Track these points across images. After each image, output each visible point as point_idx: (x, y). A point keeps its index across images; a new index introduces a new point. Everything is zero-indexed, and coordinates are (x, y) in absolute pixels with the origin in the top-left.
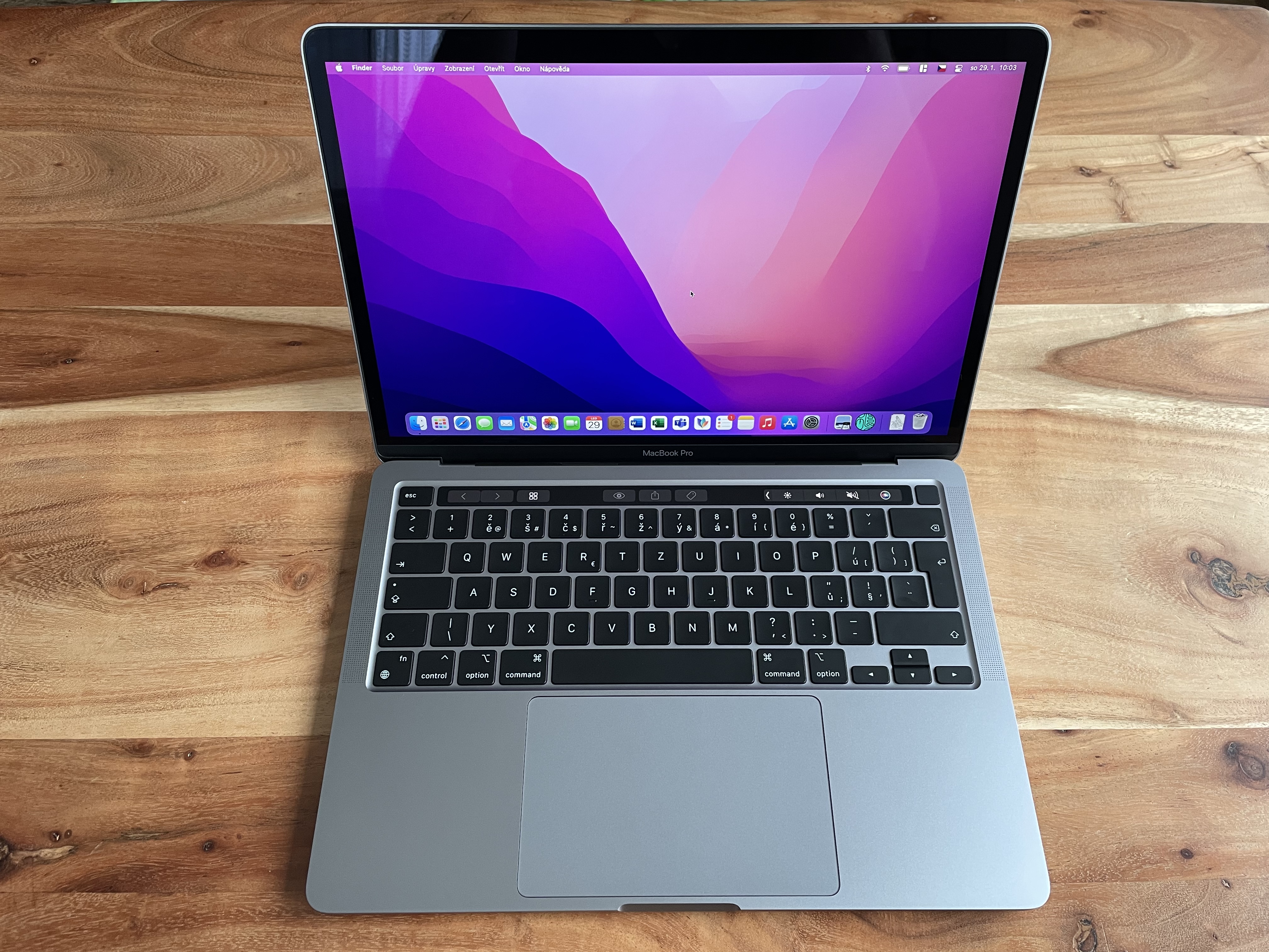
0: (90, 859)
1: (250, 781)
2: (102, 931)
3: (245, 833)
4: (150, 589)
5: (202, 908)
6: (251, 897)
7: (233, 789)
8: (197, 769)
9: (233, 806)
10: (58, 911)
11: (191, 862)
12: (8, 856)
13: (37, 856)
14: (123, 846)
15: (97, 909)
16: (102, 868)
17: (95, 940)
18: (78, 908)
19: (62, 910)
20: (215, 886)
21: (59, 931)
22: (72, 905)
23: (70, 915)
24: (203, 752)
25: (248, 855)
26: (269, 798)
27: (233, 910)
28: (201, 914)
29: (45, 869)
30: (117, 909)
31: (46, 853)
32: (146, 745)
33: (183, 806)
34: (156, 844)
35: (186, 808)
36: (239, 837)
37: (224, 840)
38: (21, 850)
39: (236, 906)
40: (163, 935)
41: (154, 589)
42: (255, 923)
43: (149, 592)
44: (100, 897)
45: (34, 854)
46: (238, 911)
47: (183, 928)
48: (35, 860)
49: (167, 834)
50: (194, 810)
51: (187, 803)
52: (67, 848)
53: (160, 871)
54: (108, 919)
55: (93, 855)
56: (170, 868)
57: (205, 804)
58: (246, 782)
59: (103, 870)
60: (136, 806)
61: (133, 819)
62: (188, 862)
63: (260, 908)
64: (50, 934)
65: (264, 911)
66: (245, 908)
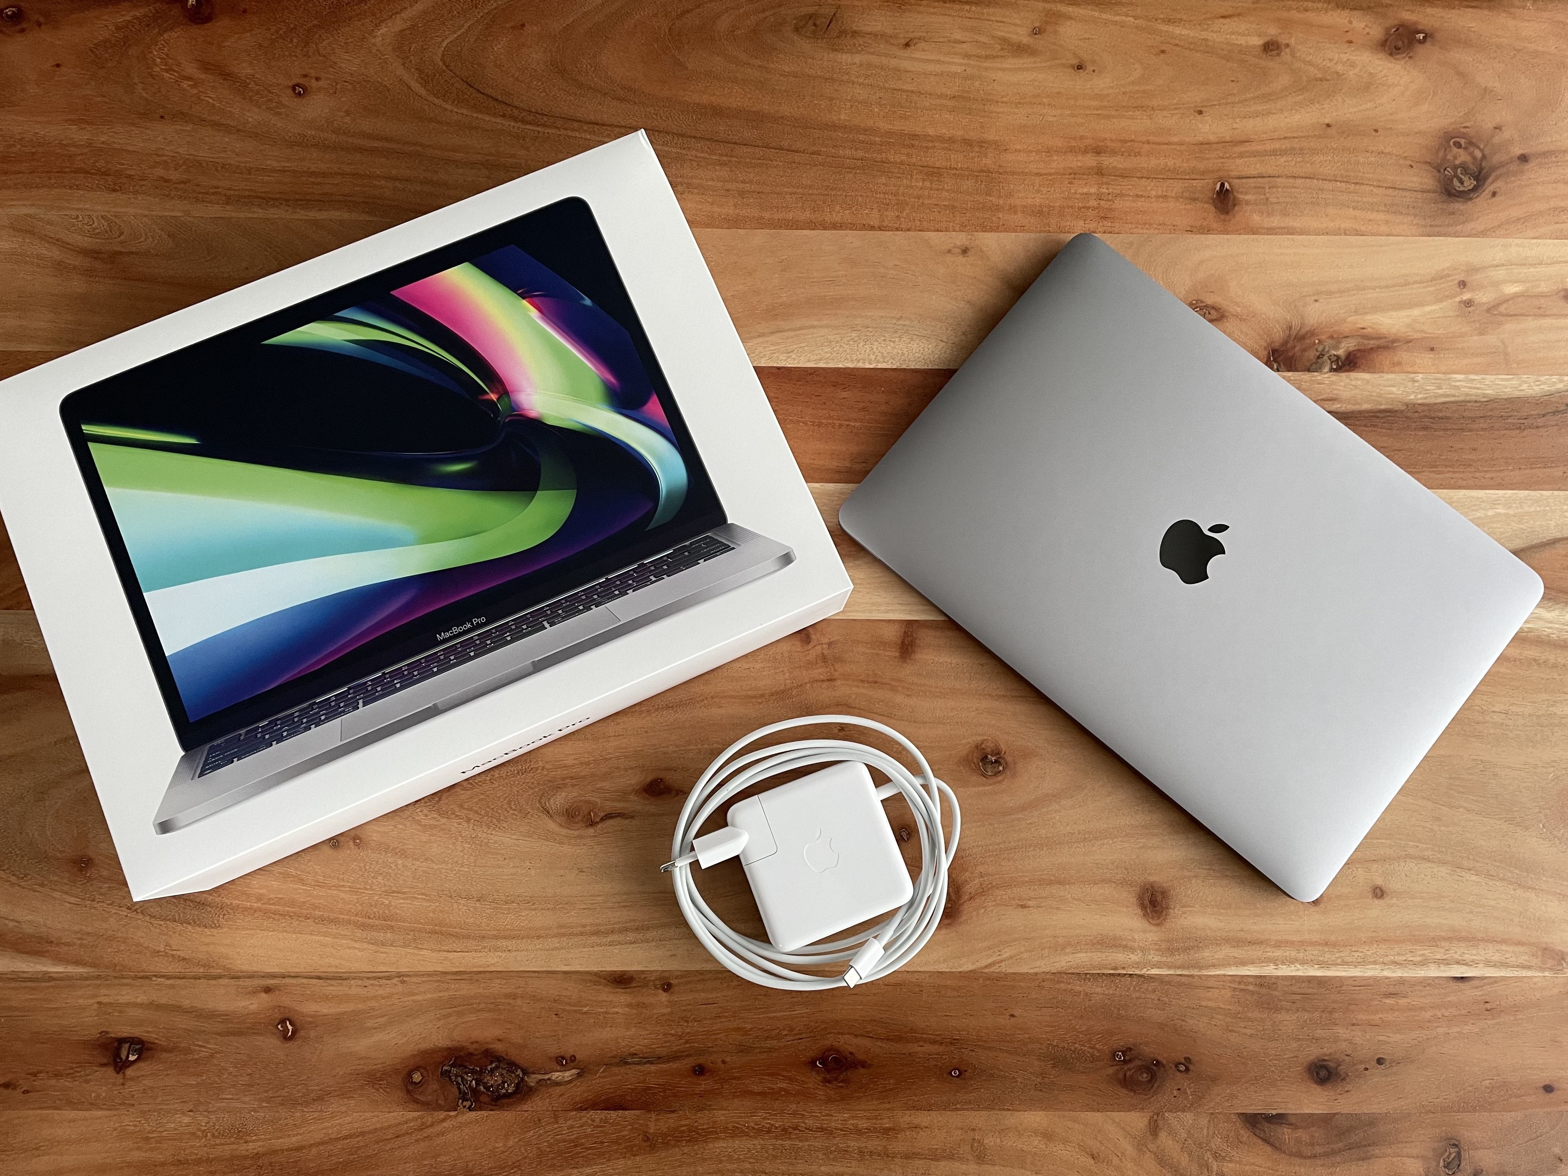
0: (598, 1081)
1: (725, 1012)
2: (620, 1144)
3: (728, 1059)
4: (598, 820)
5: (703, 1124)
6: (743, 1115)
7: (711, 1019)
8: (676, 999)
9: (715, 1034)
10: (578, 1127)
11: (686, 1084)
12: (522, 1079)
13: (549, 1079)
14: (623, 1070)
15: (612, 1125)
16: (609, 1089)
17: (616, 1151)
18: (595, 1124)
19: (582, 1126)
20: (710, 1106)
21: (582, 1144)
22: (590, 1122)
23: (590, 1130)
24: (679, 984)
25: (735, 1078)
26: (745, 1028)
27: (730, 1126)
28: (703, 1129)
29: (558, 1090)
30: (629, 1125)
31: (556, 1076)
32: (626, 977)
33: (670, 1034)
34: (653, 1068)
35: (673, 1035)
36: (724, 1062)
37: (712, 1065)
38: (534, 1073)
39: (732, 1122)
40: (674, 1147)
41: (602, 820)
42: (750, 1137)
43: (597, 823)
44: (613, 1115)
45: (546, 1077)
46: (734, 1127)
47: (689, 1141)
48: (549, 1082)
49: (659, 1059)
50: (680, 1037)
51: (673, 1032)
52: (574, 1071)
53: (661, 1092)
54: (623, 1133)
55: (599, 1077)
56: (669, 1089)
57: (689, 1033)
58: (721, 1013)
59: (611, 1091)
60: (628, 1033)
61: (628, 1045)
62: (683, 1084)
63: (752, 1124)
64: (576, 1146)
65: (757, 1127)
66: (739, 1124)
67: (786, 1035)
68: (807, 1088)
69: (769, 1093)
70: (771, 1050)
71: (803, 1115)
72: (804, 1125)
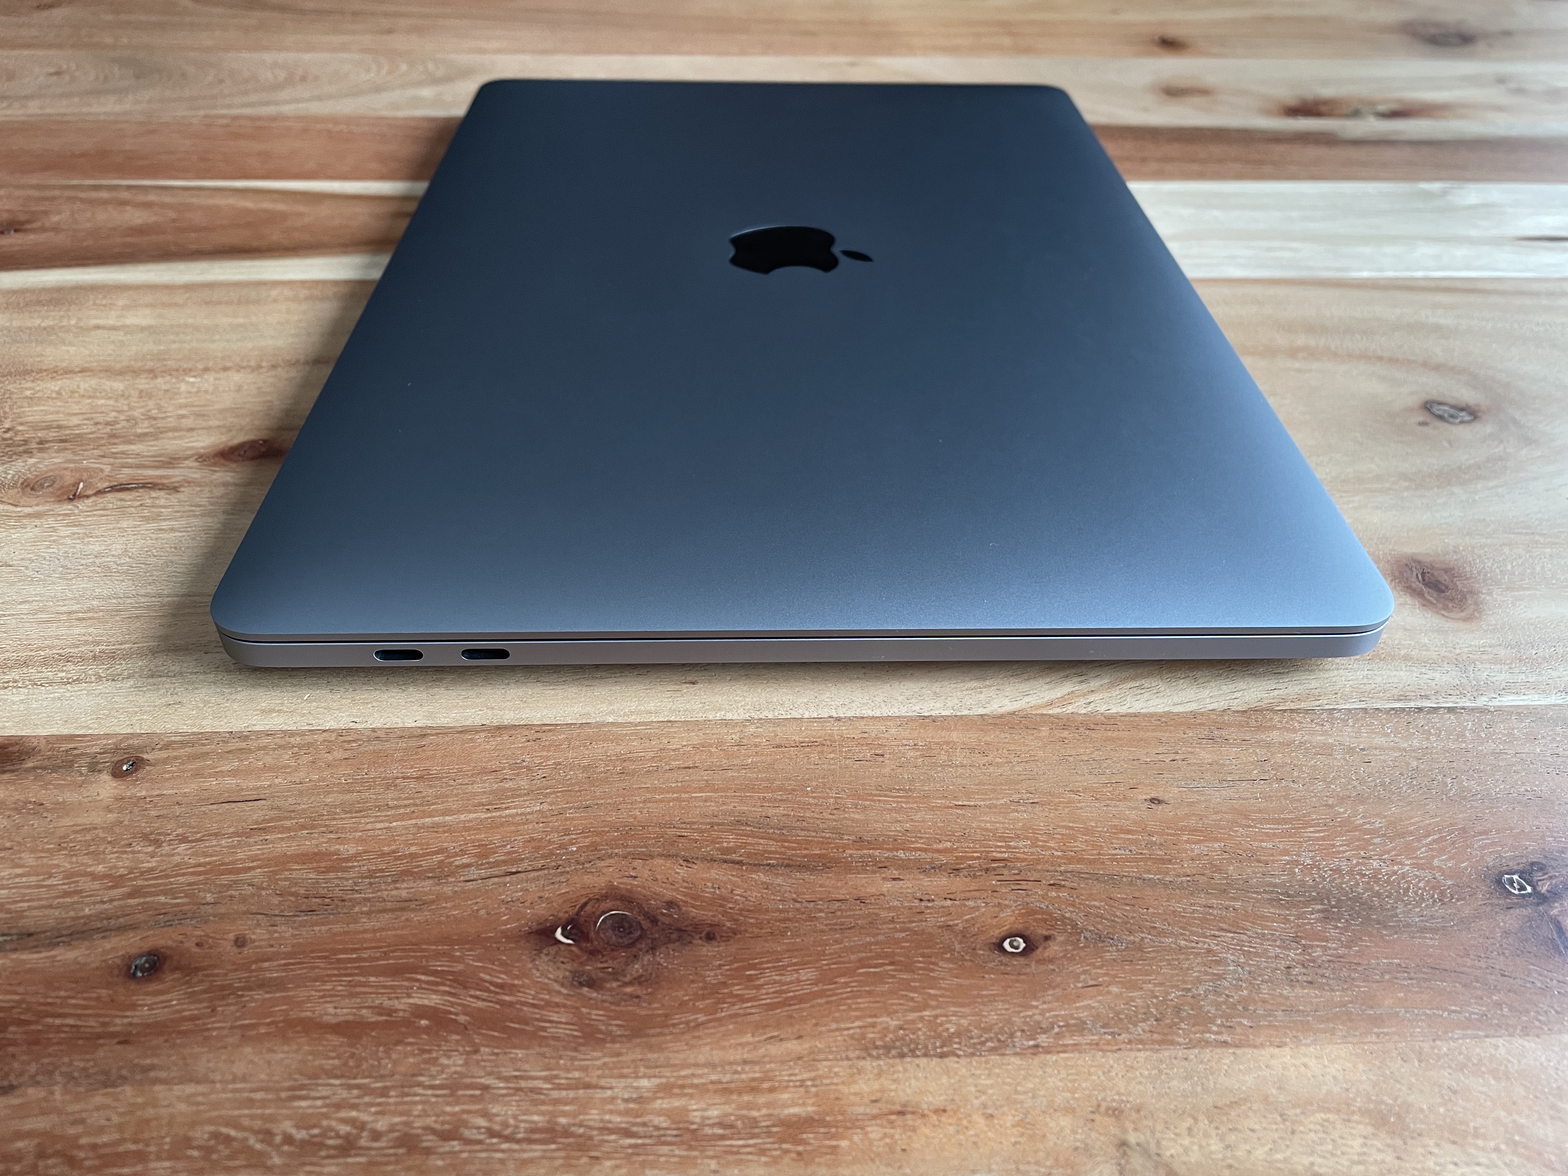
1: (286, 818)
3: (259, 934)
4: (89, 492)
5: (101, 1130)
6: (259, 1096)
7: (237, 834)
8: (144, 793)
9: (230, 872)
11: (86, 1007)
20: (152, 1067)
24: (165, 761)
25: (263, 985)
26: (337, 853)
27: (201, 1134)
28: (94, 1147)
33: (85, 874)
35: (94, 877)
36: (240, 942)
37: (196, 950)
39: (211, 1121)
41: (100, 492)
43: (88, 497)
46: (215, 1135)
49: (28, 938)
50: (117, 881)
51: (100, 868)
56: (20, 1023)
57: (152, 869)
58: (272, 820)
62: (75, 1006)
63: (288, 1126)
65: (300, 1135)
66: (237, 1126)
67: (468, 866)
68: (511, 1004)
69: (374, 1025)
70: (403, 905)
71: (486, 1088)
72: (482, 1122)
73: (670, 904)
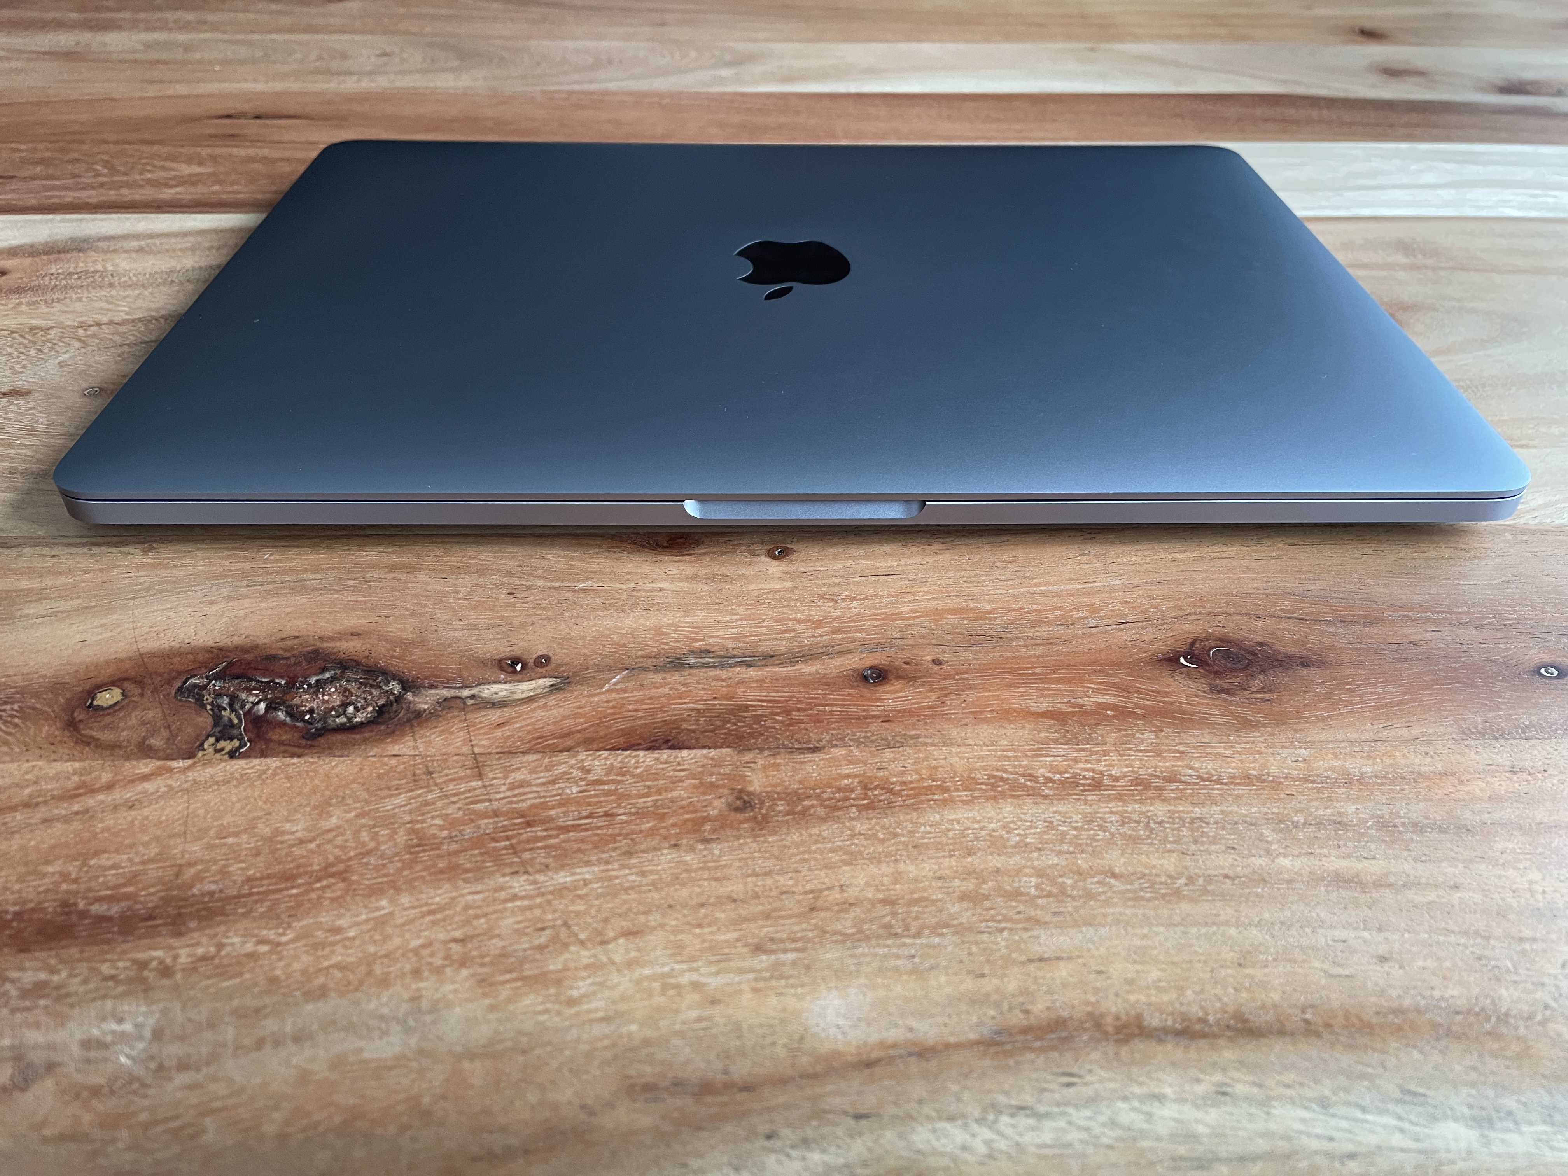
0: (604, 698)
1: (925, 587)
2: (662, 817)
3: (946, 657)
5: (903, 773)
6: (1012, 754)
7: (892, 596)
8: (802, 569)
9: (902, 619)
10: (544, 784)
11: (844, 700)
12: (399, 699)
13: (473, 697)
14: (675, 677)
15: (641, 778)
16: (636, 710)
17: (651, 833)
18: (591, 777)
19: (554, 782)
20: (917, 737)
21: (551, 819)
22: (576, 773)
23: (575, 789)
24: (806, 549)
25: (970, 688)
26: (976, 608)
27: (980, 776)
28: (903, 783)
29: (495, 716)
30: (693, 776)
31: (492, 691)
33: (791, 618)
34: (752, 673)
35: (799, 621)
36: (937, 662)
37: (907, 666)
38: (432, 687)
39: (983, 768)
40: (824, 820)
42: (1046, 797)
44: (645, 759)
45: (466, 693)
46: (990, 777)
47: (868, 807)
48: (470, 702)
49: (769, 658)
50: (818, 624)
51: (799, 616)
52: (545, 682)
53: (778, 714)
54: (675, 794)
55: (607, 691)
56: (799, 709)
57: (840, 617)
58: (914, 587)
59: (640, 714)
60: (687, 619)
61: (686, 637)
62: (835, 699)
63: (1044, 772)
64: (529, 824)
65: (1057, 777)
66: (1006, 772)
67: (1086, 618)
68: (1171, 703)
69: (1073, 714)
70: (1051, 641)
71: (1182, 752)
72: (1190, 772)
73: (1261, 644)
